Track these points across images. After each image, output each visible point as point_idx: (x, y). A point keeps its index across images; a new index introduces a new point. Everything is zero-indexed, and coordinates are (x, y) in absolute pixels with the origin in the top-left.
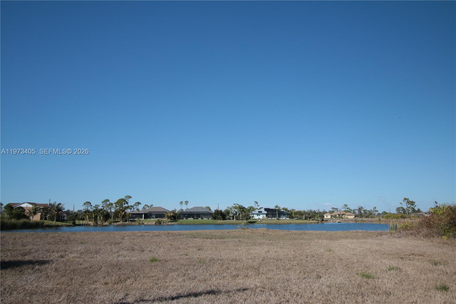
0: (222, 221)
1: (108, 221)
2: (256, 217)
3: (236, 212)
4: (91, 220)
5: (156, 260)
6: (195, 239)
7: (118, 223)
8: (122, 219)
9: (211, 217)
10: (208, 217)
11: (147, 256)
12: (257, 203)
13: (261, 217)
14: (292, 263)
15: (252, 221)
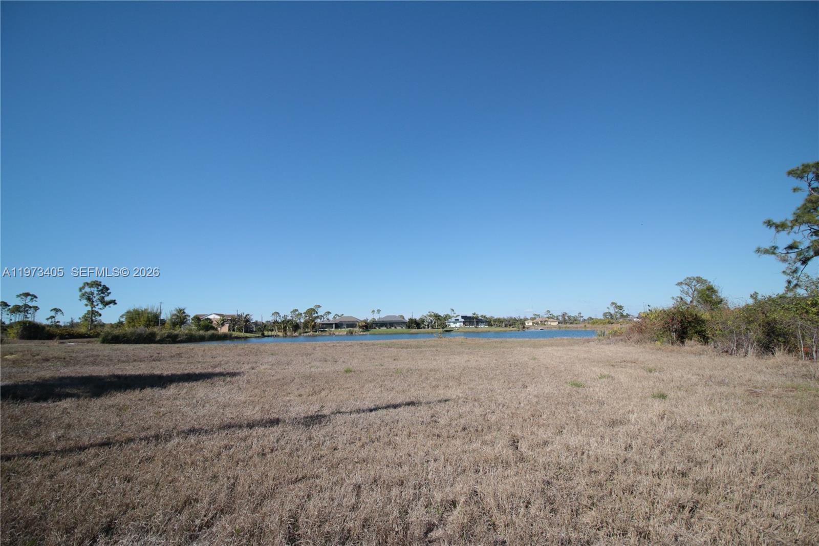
0: (416, 330)
1: (298, 331)
2: (452, 325)
3: (431, 320)
4: (280, 331)
5: (351, 371)
6: (389, 349)
7: (308, 334)
8: (312, 329)
9: (405, 326)
10: (402, 326)
11: (341, 367)
12: (453, 311)
13: (458, 325)
14: (495, 372)
15: (448, 329)
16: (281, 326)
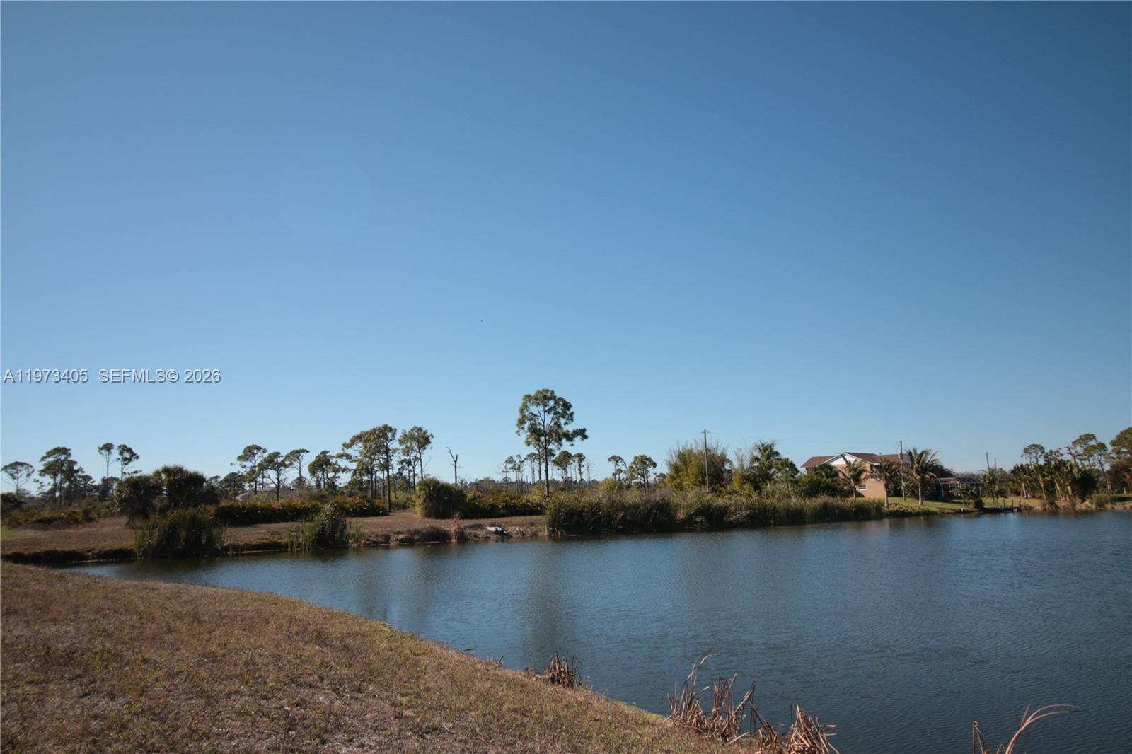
16: (1037, 481)
